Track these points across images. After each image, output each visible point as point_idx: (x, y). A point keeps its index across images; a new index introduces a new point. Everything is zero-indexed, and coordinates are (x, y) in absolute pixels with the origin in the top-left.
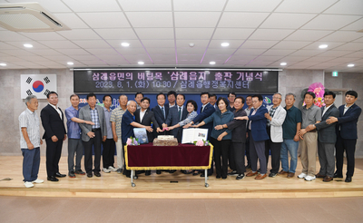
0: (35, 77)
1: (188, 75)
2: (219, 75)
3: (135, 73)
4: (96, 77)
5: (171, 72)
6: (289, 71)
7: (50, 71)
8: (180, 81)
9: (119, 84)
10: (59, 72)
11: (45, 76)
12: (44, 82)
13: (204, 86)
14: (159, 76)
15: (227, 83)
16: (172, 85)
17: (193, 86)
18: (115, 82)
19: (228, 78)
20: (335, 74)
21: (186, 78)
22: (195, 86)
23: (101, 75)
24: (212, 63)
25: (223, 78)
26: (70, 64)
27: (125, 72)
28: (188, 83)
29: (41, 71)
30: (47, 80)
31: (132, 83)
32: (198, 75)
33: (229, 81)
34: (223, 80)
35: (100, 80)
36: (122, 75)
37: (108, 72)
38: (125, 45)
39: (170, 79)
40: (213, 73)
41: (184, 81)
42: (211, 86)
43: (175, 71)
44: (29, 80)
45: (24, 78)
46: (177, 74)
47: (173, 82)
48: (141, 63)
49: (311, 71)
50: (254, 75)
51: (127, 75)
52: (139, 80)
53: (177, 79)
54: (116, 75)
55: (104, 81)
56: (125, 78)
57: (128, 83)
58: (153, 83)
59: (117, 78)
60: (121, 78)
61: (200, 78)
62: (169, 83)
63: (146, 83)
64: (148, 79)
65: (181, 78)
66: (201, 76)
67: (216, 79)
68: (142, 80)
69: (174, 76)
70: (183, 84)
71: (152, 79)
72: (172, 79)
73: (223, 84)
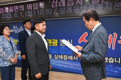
8: (59, 8)
9: (15, 14)
13: (80, 11)
14: (42, 5)
16: (53, 12)
18: (13, 13)
21: (64, 5)
22: (73, 11)
23: (4, 9)
28: (66, 8)
31: (24, 12)
33: (107, 3)
35: (4, 13)
36: (17, 8)
37: (9, 6)
41: (63, 7)
46: (57, 2)
47: (53, 9)
51: (20, 7)
52: (28, 10)
53: (57, 6)
54: (13, 8)
55: (6, 13)
56: (19, 10)
57: (21, 13)
58: (38, 11)
59: (14, 10)
60: (16, 10)
61: (77, 3)
62: (50, 10)
63: (33, 12)
64: (34, 9)
65: (60, 5)
66: (78, 1)
67: (93, 2)
68: (30, 10)
69: (54, 4)
70: (61, 10)
71: (37, 8)
72: (52, 7)
73: (100, 7)
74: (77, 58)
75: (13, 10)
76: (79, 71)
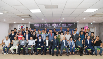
0: (21, 25)
2: (63, 24)
3: (44, 24)
4: (35, 25)
5: (52, 24)
6: (80, 23)
7: (25, 24)
10: (27, 24)
11: (23, 25)
12: (23, 26)
14: (49, 25)
15: (65, 26)
17: (57, 27)
18: (39, 26)
20: (91, 24)
21: (55, 25)
24: (61, 22)
26: (30, 22)
27: (42, 24)
29: (23, 24)
30: (24, 26)
31: (43, 26)
32: (58, 24)
33: (66, 26)
36: (41, 25)
37: (38, 24)
38: (43, 19)
40: (62, 24)
43: (53, 24)
44: (20, 26)
45: (19, 25)
47: (53, 26)
48: (45, 22)
49: (85, 23)
50: (71, 24)
63: (46, 26)
73: (64, 27)
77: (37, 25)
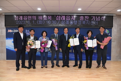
1: (66, 17)
2: (82, 18)
3: (37, 16)
4: (16, 18)
5: (56, 15)
8: (61, 20)
9: (29, 22)
13: (74, 23)
14: (50, 18)
15: (86, 22)
16: (57, 23)
19: (87, 19)
21: (64, 19)
22: (69, 23)
23: (19, 17)
24: (80, 9)
25: (84, 19)
27: (32, 15)
28: (66, 21)
31: (36, 21)
32: (71, 17)
33: (87, 21)
34: (84, 20)
35: (19, 20)
36: (30, 17)
37: (23, 15)
39: (56, 20)
41: (63, 20)
42: (78, 23)
43: (59, 15)
46: (60, 17)
50: (101, 18)
51: (33, 17)
52: (39, 20)
53: (60, 19)
54: (27, 17)
55: (21, 20)
56: (32, 19)
57: (34, 21)
58: (47, 21)
59: (28, 19)
60: (30, 19)
61: (72, 19)
62: (55, 22)
63: (43, 21)
64: (44, 19)
65: (61, 19)
66: (72, 18)
67: (80, 20)
68: (41, 20)
69: (58, 18)
70: (63, 22)
71: (46, 19)
72: (57, 19)
73: (84, 23)
74: (71, 51)
75: (26, 18)
76: (72, 58)
77: (21, 17)
